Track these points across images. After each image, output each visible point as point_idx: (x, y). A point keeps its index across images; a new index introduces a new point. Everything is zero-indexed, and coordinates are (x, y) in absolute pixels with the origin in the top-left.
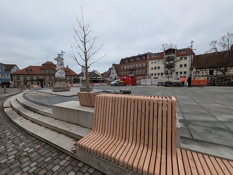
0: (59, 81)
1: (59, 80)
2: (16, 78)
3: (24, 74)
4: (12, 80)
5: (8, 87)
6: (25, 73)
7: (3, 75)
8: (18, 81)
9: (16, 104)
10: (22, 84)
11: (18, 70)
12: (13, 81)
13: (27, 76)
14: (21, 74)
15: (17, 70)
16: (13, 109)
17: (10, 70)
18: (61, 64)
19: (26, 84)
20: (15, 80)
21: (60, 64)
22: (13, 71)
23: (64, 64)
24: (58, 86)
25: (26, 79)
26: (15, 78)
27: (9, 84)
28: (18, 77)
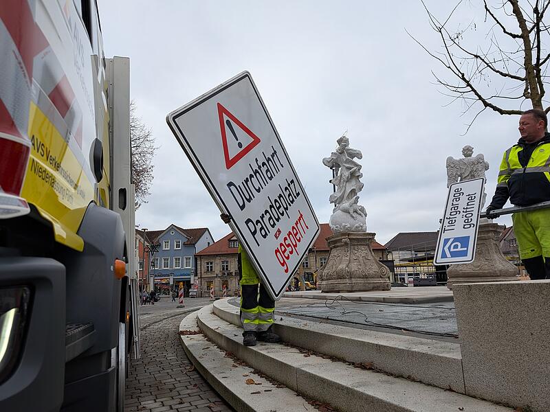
0: (346, 244)
1: (345, 239)
2: (206, 265)
3: (223, 255)
4: (196, 275)
5: (187, 294)
6: (225, 250)
7: (179, 259)
8: (209, 275)
9: (216, 321)
10: (217, 284)
11: (211, 243)
12: (199, 275)
13: (229, 260)
14: (217, 255)
15: (209, 243)
16: (209, 340)
17: (194, 244)
18: (352, 174)
19: (225, 284)
20: (203, 272)
21: (347, 174)
22: (201, 246)
23: (361, 176)
24: (343, 266)
25: (227, 269)
26: (203, 265)
27: (188, 284)
28: (210, 265)
